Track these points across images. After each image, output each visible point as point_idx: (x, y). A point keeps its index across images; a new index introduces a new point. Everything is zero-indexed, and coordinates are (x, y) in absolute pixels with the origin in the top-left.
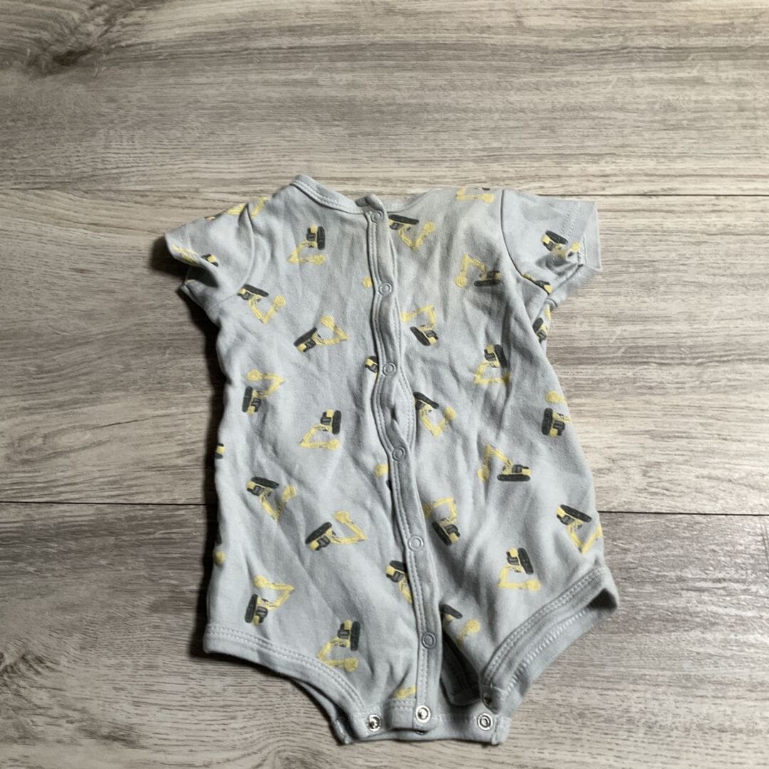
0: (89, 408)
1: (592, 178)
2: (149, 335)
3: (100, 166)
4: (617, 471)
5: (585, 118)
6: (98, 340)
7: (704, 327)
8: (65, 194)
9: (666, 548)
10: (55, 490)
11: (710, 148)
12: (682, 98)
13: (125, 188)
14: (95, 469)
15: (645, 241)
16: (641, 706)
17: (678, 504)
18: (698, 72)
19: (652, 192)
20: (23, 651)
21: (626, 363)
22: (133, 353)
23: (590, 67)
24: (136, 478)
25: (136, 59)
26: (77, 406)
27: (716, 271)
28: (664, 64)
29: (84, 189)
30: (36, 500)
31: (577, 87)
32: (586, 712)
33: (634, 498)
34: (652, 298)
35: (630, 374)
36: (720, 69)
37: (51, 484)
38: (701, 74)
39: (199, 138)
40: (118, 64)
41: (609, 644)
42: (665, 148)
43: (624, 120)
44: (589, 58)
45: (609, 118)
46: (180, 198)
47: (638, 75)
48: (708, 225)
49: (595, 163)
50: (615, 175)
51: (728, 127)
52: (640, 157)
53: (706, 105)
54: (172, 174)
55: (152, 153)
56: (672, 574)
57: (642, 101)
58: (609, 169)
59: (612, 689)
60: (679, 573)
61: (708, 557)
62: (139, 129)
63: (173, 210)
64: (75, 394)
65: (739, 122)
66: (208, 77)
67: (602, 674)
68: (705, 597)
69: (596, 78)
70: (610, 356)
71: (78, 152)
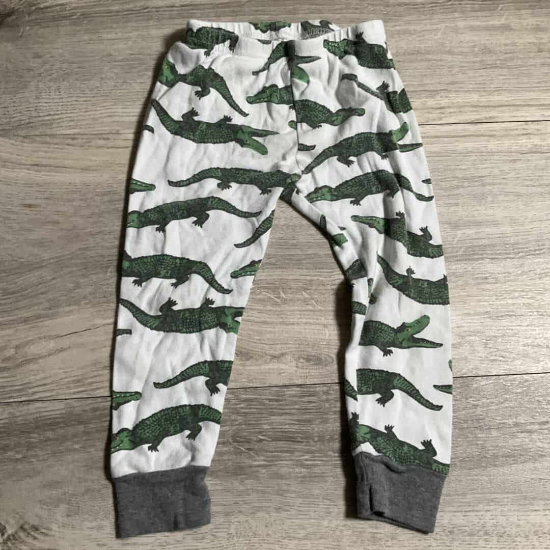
0: (50, 321)
1: (430, 110)
2: (92, 257)
3: (34, 114)
4: (466, 344)
5: (422, 60)
6: (50, 264)
7: (522, 228)
8: (7, 140)
9: (505, 401)
10: (31, 391)
11: (518, 83)
12: (494, 42)
13: (58, 133)
14: (61, 371)
15: (475, 160)
16: (493, 521)
17: (512, 368)
18: (506, 19)
19: (477, 120)
20: (21, 522)
21: (466, 260)
22: (80, 273)
23: (423, 17)
24: (95, 376)
25: (54, 19)
26: (40, 320)
27: (529, 183)
28: (479, 13)
29: (23, 135)
30: (16, 400)
31: (414, 34)
32: (455, 529)
33: (479, 365)
34: (483, 207)
35: (470, 268)
36: (523, 17)
37: (27, 386)
38: (508, 22)
39: (115, 86)
40: (39, 24)
41: (468, 478)
42: (485, 84)
43: (452, 61)
44: (421, 10)
45: (441, 60)
46: (104, 139)
47: (461, 24)
48: (521, 146)
49: (432, 97)
50: (449, 107)
51: (531, 65)
52: (466, 92)
53: (514, 48)
54: (94, 119)
55: (77, 101)
56: (511, 421)
57: (465, 45)
58: (444, 102)
59: (473, 511)
60: (515, 420)
61: (535, 406)
62: (63, 81)
63: (99, 150)
64: (37, 310)
65: (539, 61)
66: (116, 33)
67: (464, 500)
68: (535, 436)
69: (428, 27)
70: (455, 254)
71: (14, 102)
